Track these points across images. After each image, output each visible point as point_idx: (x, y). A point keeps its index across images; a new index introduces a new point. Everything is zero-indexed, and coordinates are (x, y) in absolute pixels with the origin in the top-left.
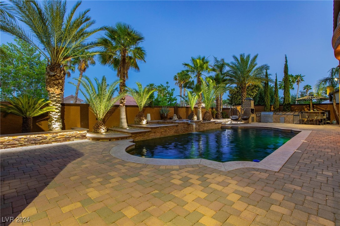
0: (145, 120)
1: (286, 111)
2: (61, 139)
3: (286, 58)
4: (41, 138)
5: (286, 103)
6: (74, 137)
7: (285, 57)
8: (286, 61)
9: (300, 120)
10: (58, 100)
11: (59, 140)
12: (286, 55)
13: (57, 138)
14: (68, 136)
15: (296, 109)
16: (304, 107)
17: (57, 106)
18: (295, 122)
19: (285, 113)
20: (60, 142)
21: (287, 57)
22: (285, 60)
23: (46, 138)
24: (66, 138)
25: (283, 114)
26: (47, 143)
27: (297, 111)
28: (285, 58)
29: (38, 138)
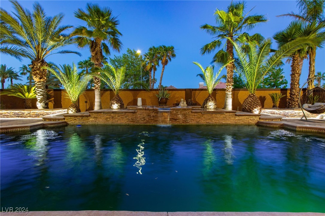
0: (116, 104)
2: (34, 115)
4: (21, 113)
6: (42, 115)
10: (39, 86)
11: (32, 116)
13: (31, 114)
14: (38, 114)
17: (39, 91)
20: (33, 118)
23: (23, 114)
24: (36, 115)
26: (25, 117)
29: (20, 113)
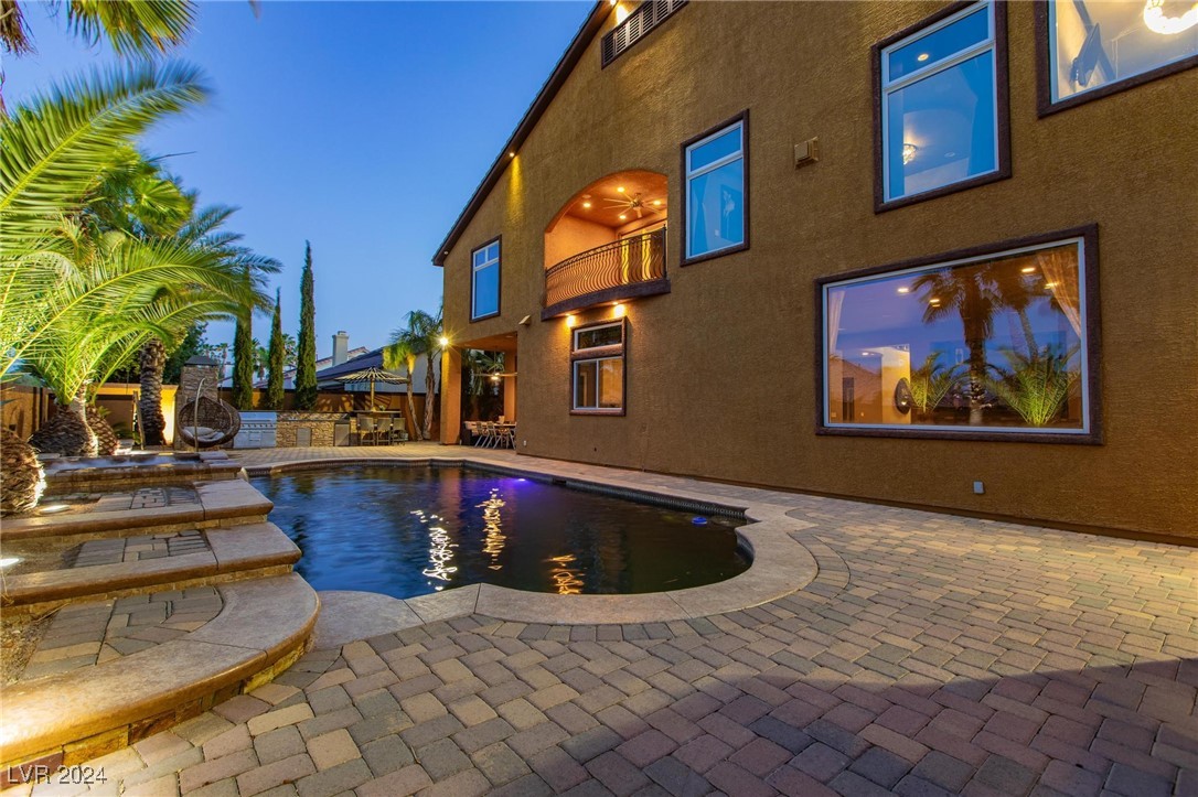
1: (308, 409)
3: (309, 250)
5: (308, 386)
7: (306, 246)
8: (309, 261)
9: (350, 434)
12: (308, 243)
15: (325, 404)
16: (344, 399)
18: (337, 443)
19: (306, 415)
21: (311, 248)
22: (305, 257)
25: (301, 418)
27: (325, 409)
28: (305, 250)
